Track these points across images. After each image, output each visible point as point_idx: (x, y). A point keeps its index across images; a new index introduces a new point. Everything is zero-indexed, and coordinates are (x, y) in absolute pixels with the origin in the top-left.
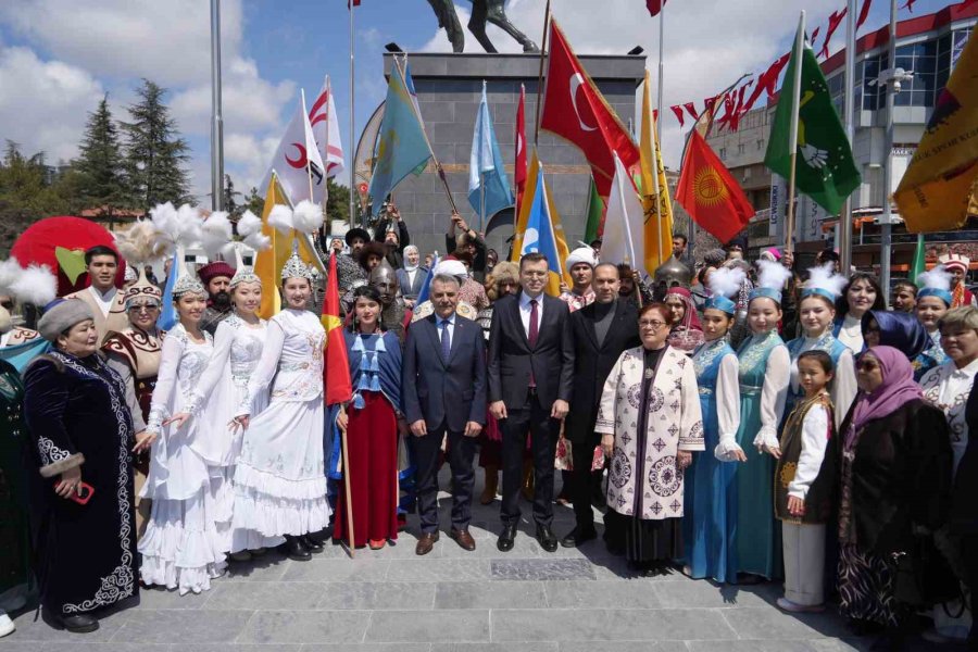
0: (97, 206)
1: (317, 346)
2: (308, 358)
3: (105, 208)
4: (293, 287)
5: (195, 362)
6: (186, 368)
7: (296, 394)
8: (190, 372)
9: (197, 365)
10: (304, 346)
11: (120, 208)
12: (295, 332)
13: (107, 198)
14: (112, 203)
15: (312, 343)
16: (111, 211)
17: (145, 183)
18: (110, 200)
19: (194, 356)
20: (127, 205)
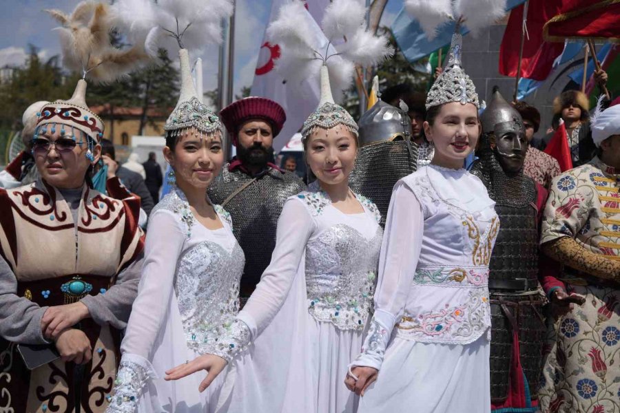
0: (102, 104)
1: (483, 239)
2: (464, 261)
3: (107, 105)
4: (454, 120)
5: (208, 261)
6: (191, 273)
7: (439, 328)
8: (196, 281)
9: (210, 268)
10: (456, 238)
11: (119, 105)
12: (443, 209)
13: (109, 95)
14: (114, 101)
15: (473, 232)
16: (112, 108)
17: (144, 82)
18: (111, 98)
19: (205, 250)
20: (126, 102)
